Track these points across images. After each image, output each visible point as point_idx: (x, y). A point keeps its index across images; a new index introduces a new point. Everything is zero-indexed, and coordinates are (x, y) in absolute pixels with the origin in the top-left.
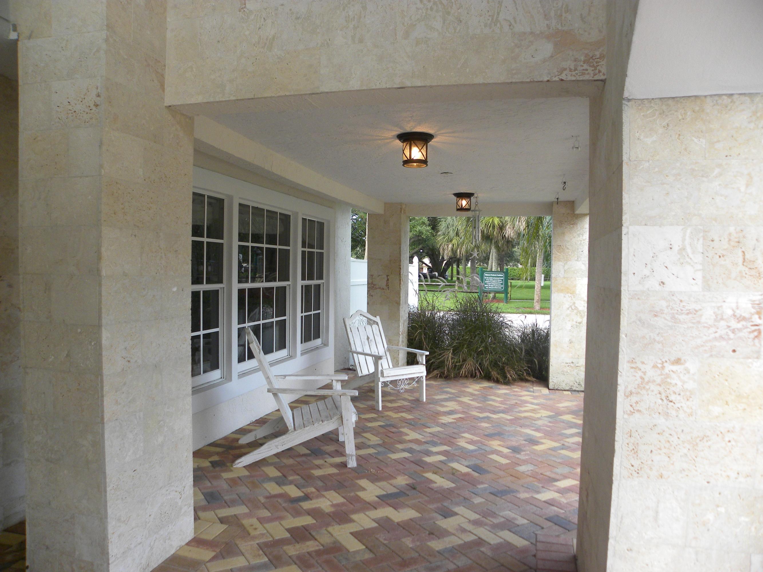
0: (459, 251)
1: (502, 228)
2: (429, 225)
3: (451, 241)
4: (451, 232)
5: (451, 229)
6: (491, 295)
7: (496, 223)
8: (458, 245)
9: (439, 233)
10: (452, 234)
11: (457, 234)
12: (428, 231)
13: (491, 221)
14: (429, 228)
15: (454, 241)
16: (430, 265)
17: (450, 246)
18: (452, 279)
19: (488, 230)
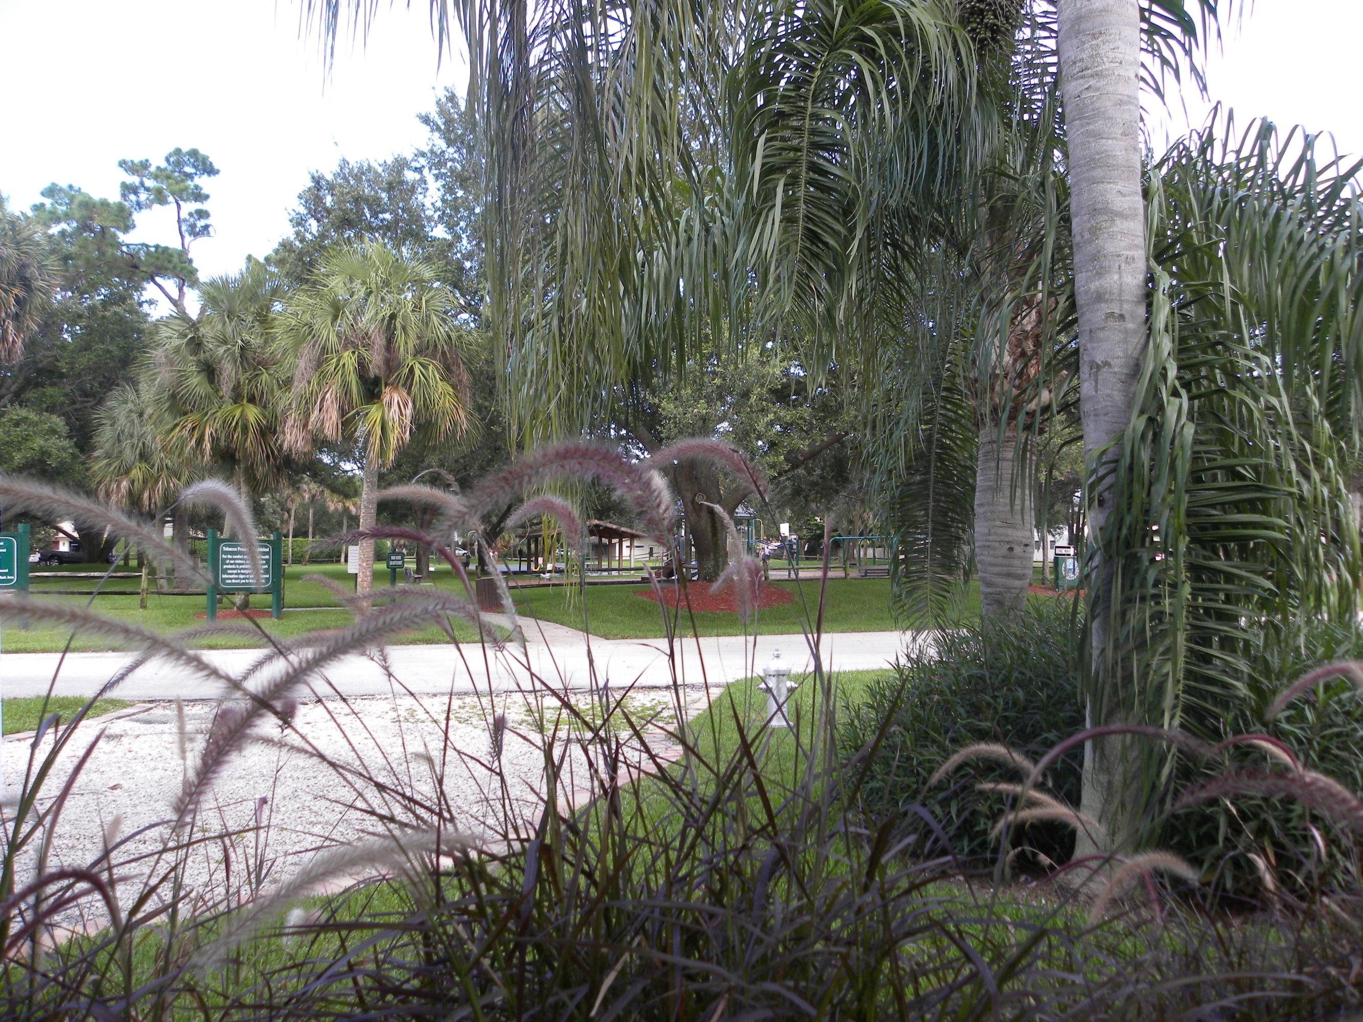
0: (146, 495)
1: (268, 431)
2: (70, 437)
3: (127, 472)
4: (128, 451)
5: (126, 443)
6: (238, 599)
7: (252, 419)
8: (145, 482)
9: (96, 454)
10: (129, 455)
11: (144, 456)
12: (64, 449)
13: (238, 413)
14: (66, 443)
15: (134, 472)
16: (76, 535)
17: (125, 484)
18: (126, 564)
19: (229, 437)
